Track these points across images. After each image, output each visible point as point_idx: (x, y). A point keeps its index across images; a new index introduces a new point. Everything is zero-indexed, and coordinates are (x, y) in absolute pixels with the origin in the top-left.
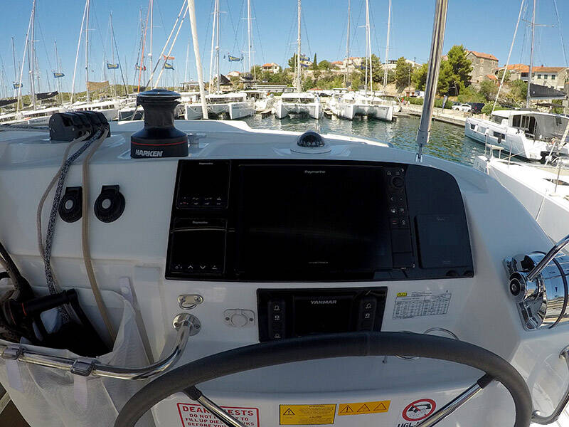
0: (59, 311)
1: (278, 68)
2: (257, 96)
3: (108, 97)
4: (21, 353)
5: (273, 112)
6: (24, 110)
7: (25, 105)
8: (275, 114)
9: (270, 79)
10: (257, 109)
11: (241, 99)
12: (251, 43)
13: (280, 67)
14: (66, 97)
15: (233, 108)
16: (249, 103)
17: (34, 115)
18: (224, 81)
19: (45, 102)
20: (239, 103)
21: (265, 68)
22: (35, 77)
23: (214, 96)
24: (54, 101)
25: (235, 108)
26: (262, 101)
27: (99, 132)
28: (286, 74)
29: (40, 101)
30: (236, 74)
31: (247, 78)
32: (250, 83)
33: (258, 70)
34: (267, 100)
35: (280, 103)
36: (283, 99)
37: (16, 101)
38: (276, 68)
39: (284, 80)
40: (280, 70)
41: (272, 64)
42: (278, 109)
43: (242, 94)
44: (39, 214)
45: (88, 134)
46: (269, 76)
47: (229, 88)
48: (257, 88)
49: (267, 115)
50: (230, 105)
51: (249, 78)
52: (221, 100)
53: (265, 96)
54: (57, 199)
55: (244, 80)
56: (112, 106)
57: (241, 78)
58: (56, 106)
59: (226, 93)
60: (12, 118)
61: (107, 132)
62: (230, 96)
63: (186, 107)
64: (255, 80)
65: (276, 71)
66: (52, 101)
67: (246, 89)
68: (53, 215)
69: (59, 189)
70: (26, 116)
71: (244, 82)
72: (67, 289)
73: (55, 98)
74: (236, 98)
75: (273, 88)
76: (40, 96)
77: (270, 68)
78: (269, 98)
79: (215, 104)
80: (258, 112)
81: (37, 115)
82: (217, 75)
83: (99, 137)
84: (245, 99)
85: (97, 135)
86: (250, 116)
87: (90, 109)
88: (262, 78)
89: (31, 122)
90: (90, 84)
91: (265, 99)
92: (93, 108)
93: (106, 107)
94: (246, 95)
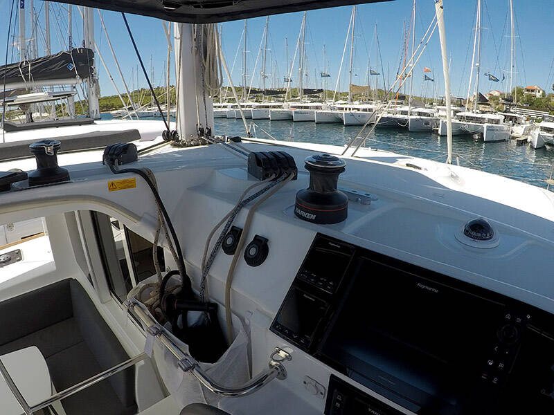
0: (202, 314)
1: (541, 92)
2: (515, 121)
3: (369, 100)
4: (159, 333)
5: (529, 140)
6: (292, 101)
7: (293, 97)
8: (530, 142)
9: (532, 103)
10: (514, 134)
11: (497, 122)
12: (513, 63)
13: (544, 91)
14: (330, 95)
15: (488, 130)
16: (505, 126)
17: (298, 107)
18: (482, 100)
19: (311, 97)
20: (494, 125)
21: (528, 91)
22: (304, 74)
23: (470, 114)
24: (319, 97)
25: (491, 130)
26: (520, 127)
27: (285, 175)
28: (549, 100)
29: (307, 96)
30: (496, 94)
31: (506, 100)
32: (510, 105)
33: (520, 92)
34: (524, 126)
35: (538, 132)
36: (542, 127)
37: (285, 92)
38: (539, 92)
39: (547, 106)
40: (544, 95)
41: (536, 87)
42: (534, 137)
43: (500, 116)
44: (209, 240)
45: (273, 177)
46: (531, 99)
47: (487, 108)
48: (515, 111)
49: (522, 143)
50: (485, 126)
51: (509, 100)
52: (477, 119)
53: (523, 122)
54: (224, 233)
55: (504, 101)
56: (370, 110)
57: (500, 99)
58: (319, 101)
59: (483, 112)
60: (279, 107)
61: (293, 175)
62: (487, 116)
63: (441, 121)
64: (514, 103)
65: (538, 95)
66: (316, 97)
67: (505, 112)
68: (218, 244)
69: (228, 226)
70: (293, 107)
71: (504, 104)
72: (213, 301)
73: (321, 95)
74: (492, 120)
75: (534, 113)
76: (307, 92)
77: (533, 91)
78: (528, 124)
79: (471, 123)
80: (514, 138)
81: (301, 107)
82: (475, 94)
83: (285, 178)
84: (502, 121)
85: (283, 177)
86: (504, 140)
87: (350, 109)
88: (523, 101)
89: (296, 112)
90: (353, 87)
91: (523, 124)
92: (353, 109)
93: (365, 110)
94: (504, 117)
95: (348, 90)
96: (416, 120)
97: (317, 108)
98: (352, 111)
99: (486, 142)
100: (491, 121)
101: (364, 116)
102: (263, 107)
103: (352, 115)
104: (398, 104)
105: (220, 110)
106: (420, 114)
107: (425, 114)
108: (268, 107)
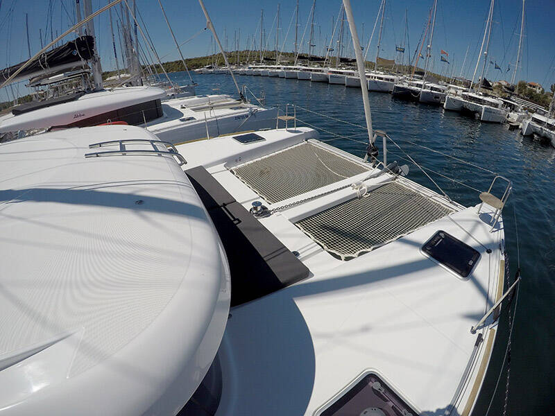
1: (541, 89)
2: (513, 108)
5: (520, 127)
8: (521, 129)
9: (532, 97)
10: (509, 119)
11: (496, 105)
12: (519, 58)
13: (543, 89)
15: (485, 111)
16: (502, 111)
17: (335, 72)
18: (486, 85)
20: (492, 108)
21: (531, 86)
23: (473, 95)
25: (489, 112)
26: (516, 114)
28: (546, 97)
30: (504, 83)
31: (508, 89)
32: (511, 94)
33: (524, 85)
34: (520, 114)
35: (529, 121)
36: (533, 118)
38: (539, 89)
39: (544, 102)
40: (543, 92)
41: (537, 84)
42: (525, 125)
43: (499, 101)
46: (531, 94)
47: (489, 92)
48: (515, 101)
49: (514, 128)
50: (484, 107)
51: (511, 89)
52: (479, 101)
53: (520, 110)
55: (506, 90)
57: (504, 87)
58: (353, 69)
59: (485, 95)
62: (488, 99)
63: (447, 97)
64: (515, 93)
65: (538, 91)
67: (505, 98)
70: (330, 72)
71: (505, 92)
76: (343, 60)
77: (534, 87)
78: (523, 113)
79: (473, 103)
80: (508, 122)
81: (337, 72)
82: (480, 78)
84: (500, 106)
86: (499, 123)
87: (375, 78)
88: (525, 94)
89: (331, 76)
90: (379, 59)
91: (519, 112)
92: (378, 78)
93: (387, 79)
94: (503, 103)
95: (375, 61)
96: (427, 93)
97: (350, 74)
98: (376, 80)
99: (482, 121)
100: (491, 104)
101: (385, 84)
102: (308, 70)
103: (376, 82)
104: (417, 78)
105: (274, 71)
106: (432, 88)
107: (436, 89)
108: (311, 70)
